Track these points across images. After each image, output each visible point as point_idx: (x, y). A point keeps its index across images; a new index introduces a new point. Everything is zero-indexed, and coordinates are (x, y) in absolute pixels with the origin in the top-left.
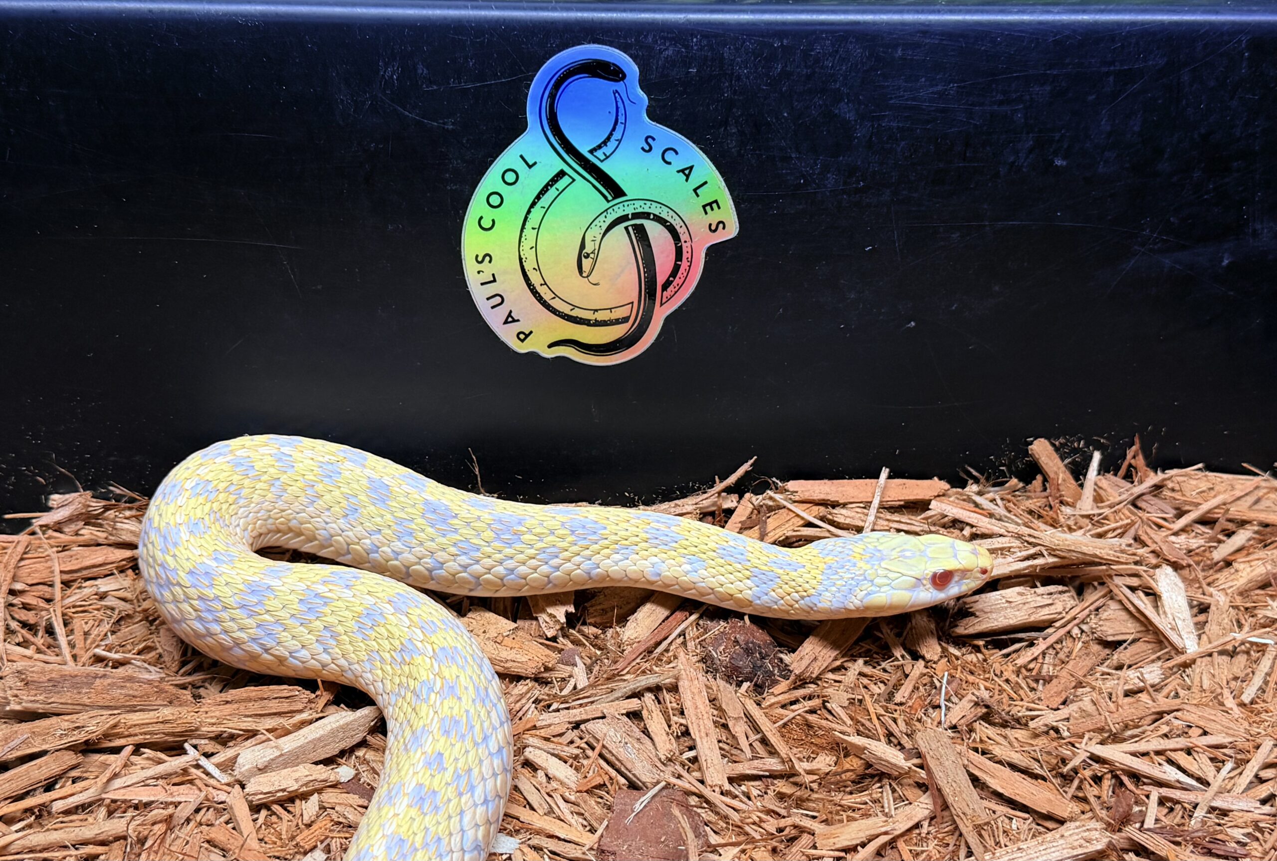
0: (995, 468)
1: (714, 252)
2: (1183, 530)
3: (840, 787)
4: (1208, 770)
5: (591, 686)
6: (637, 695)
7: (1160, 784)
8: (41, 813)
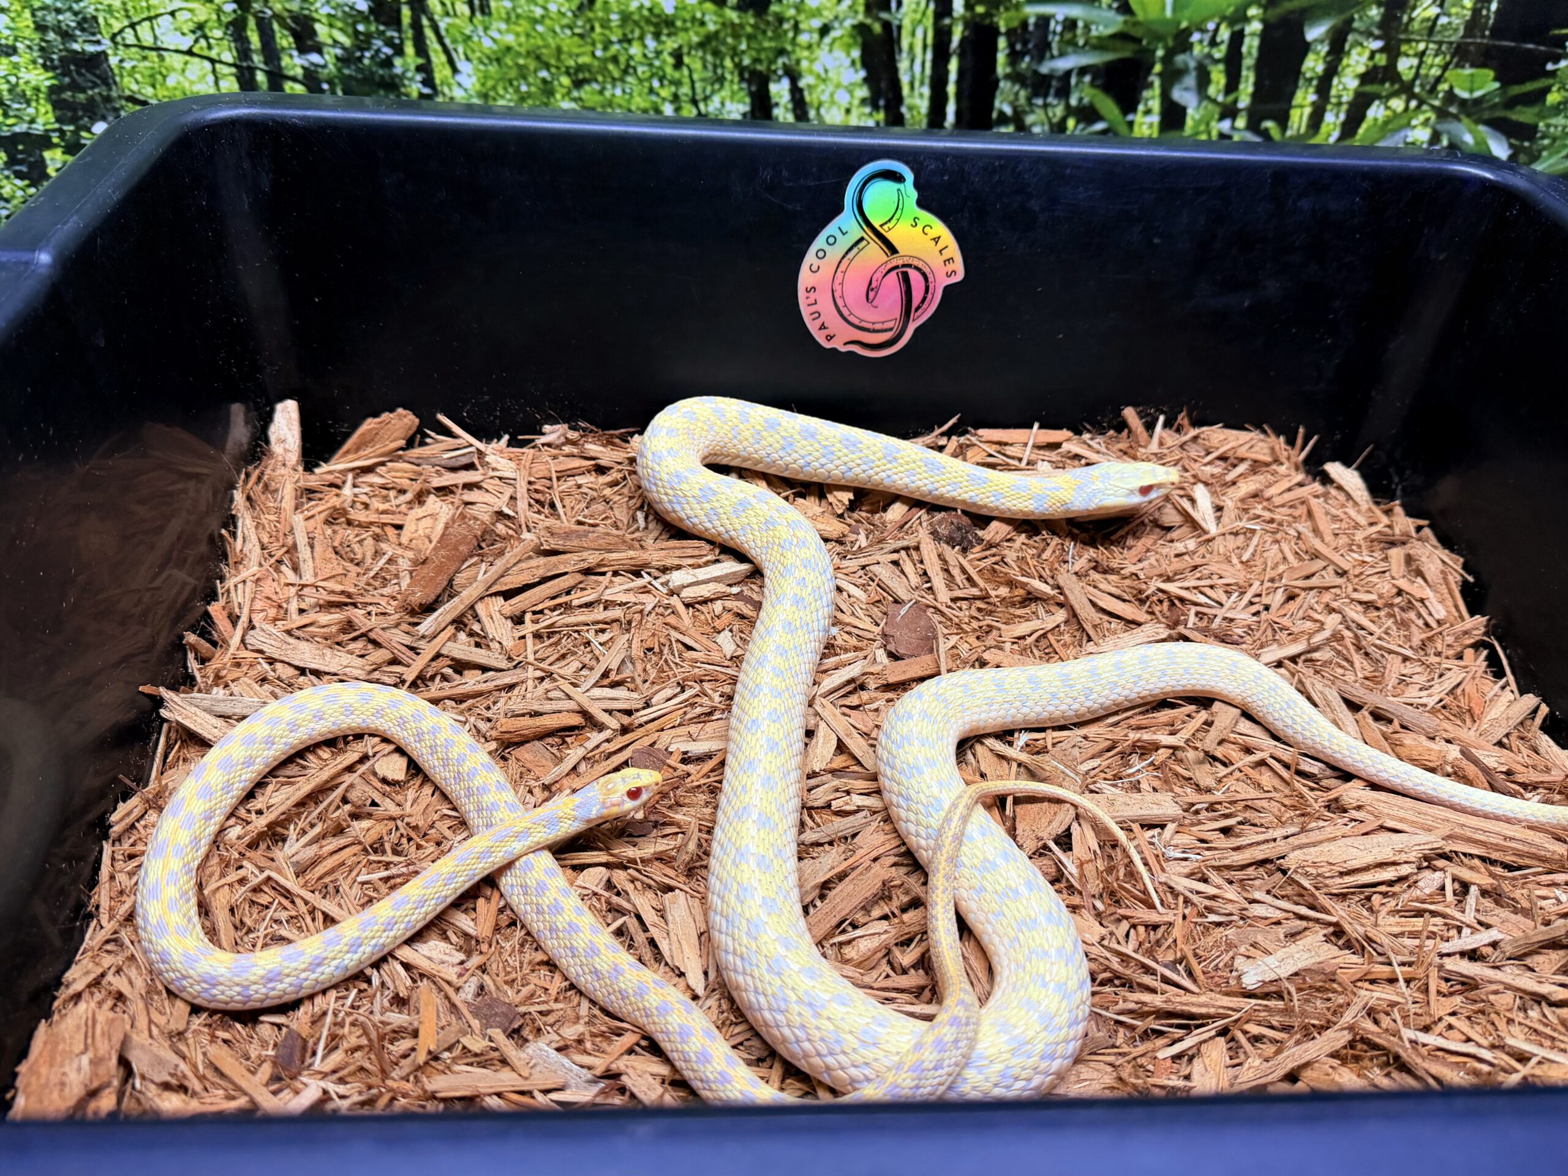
0: (1100, 424)
1: (948, 289)
2: (1209, 463)
3: (1013, 605)
4: (1223, 598)
5: (870, 546)
6: (896, 551)
7: (1196, 604)
8: (568, 607)
